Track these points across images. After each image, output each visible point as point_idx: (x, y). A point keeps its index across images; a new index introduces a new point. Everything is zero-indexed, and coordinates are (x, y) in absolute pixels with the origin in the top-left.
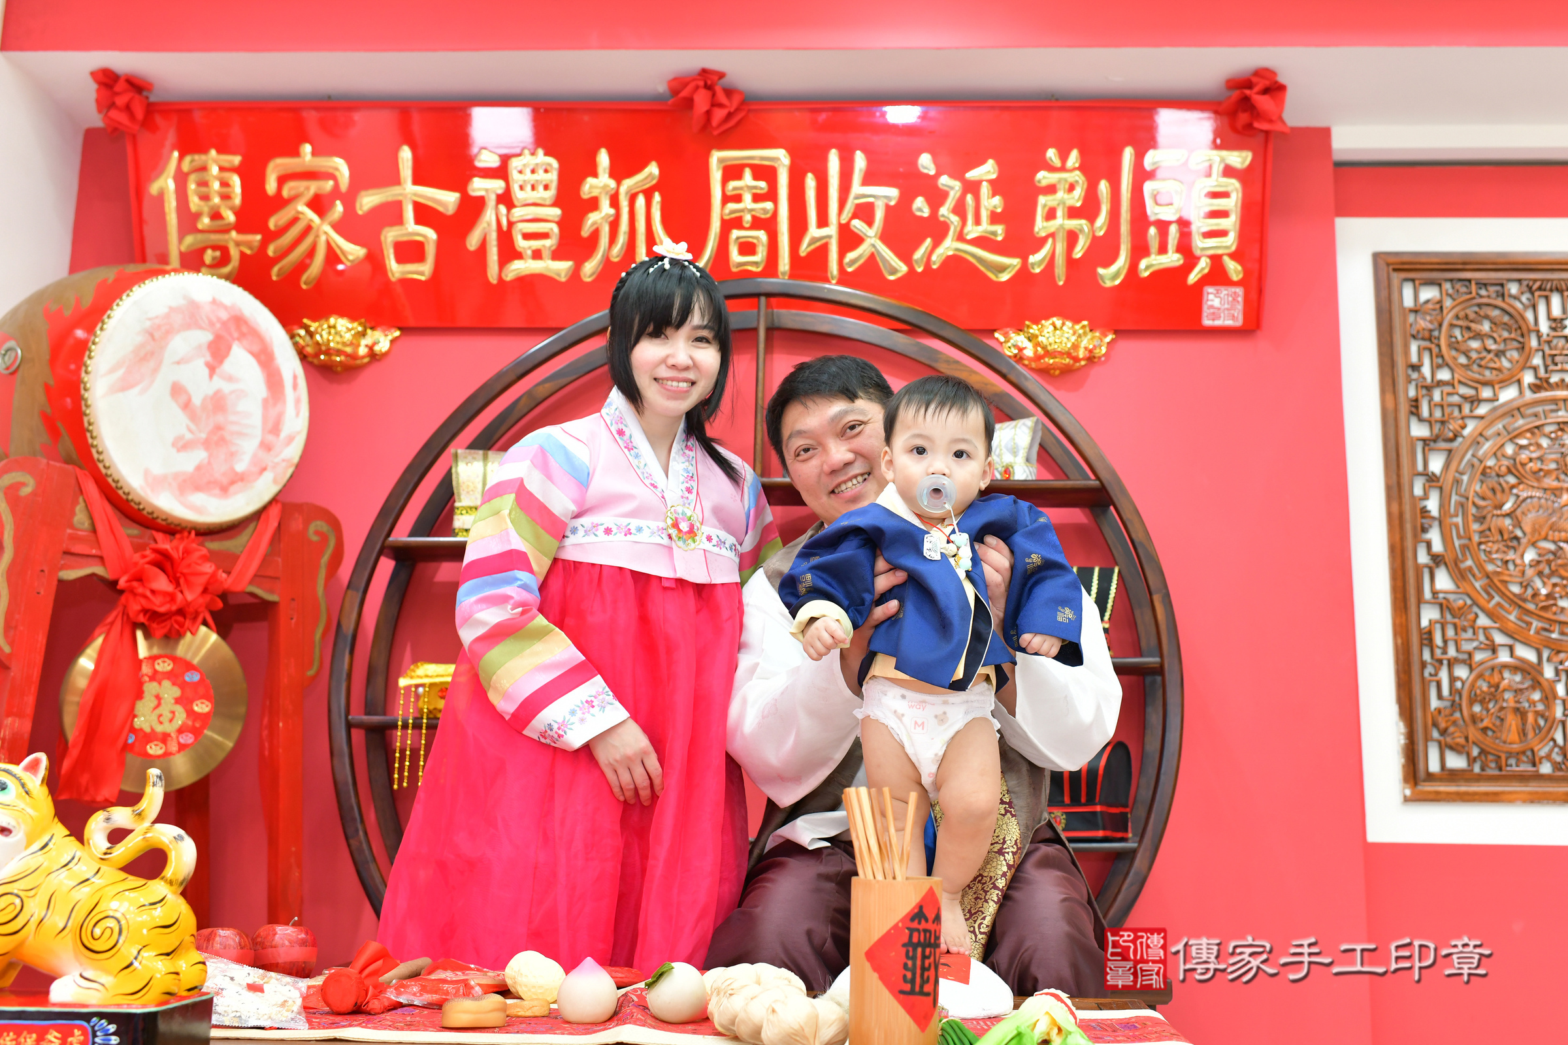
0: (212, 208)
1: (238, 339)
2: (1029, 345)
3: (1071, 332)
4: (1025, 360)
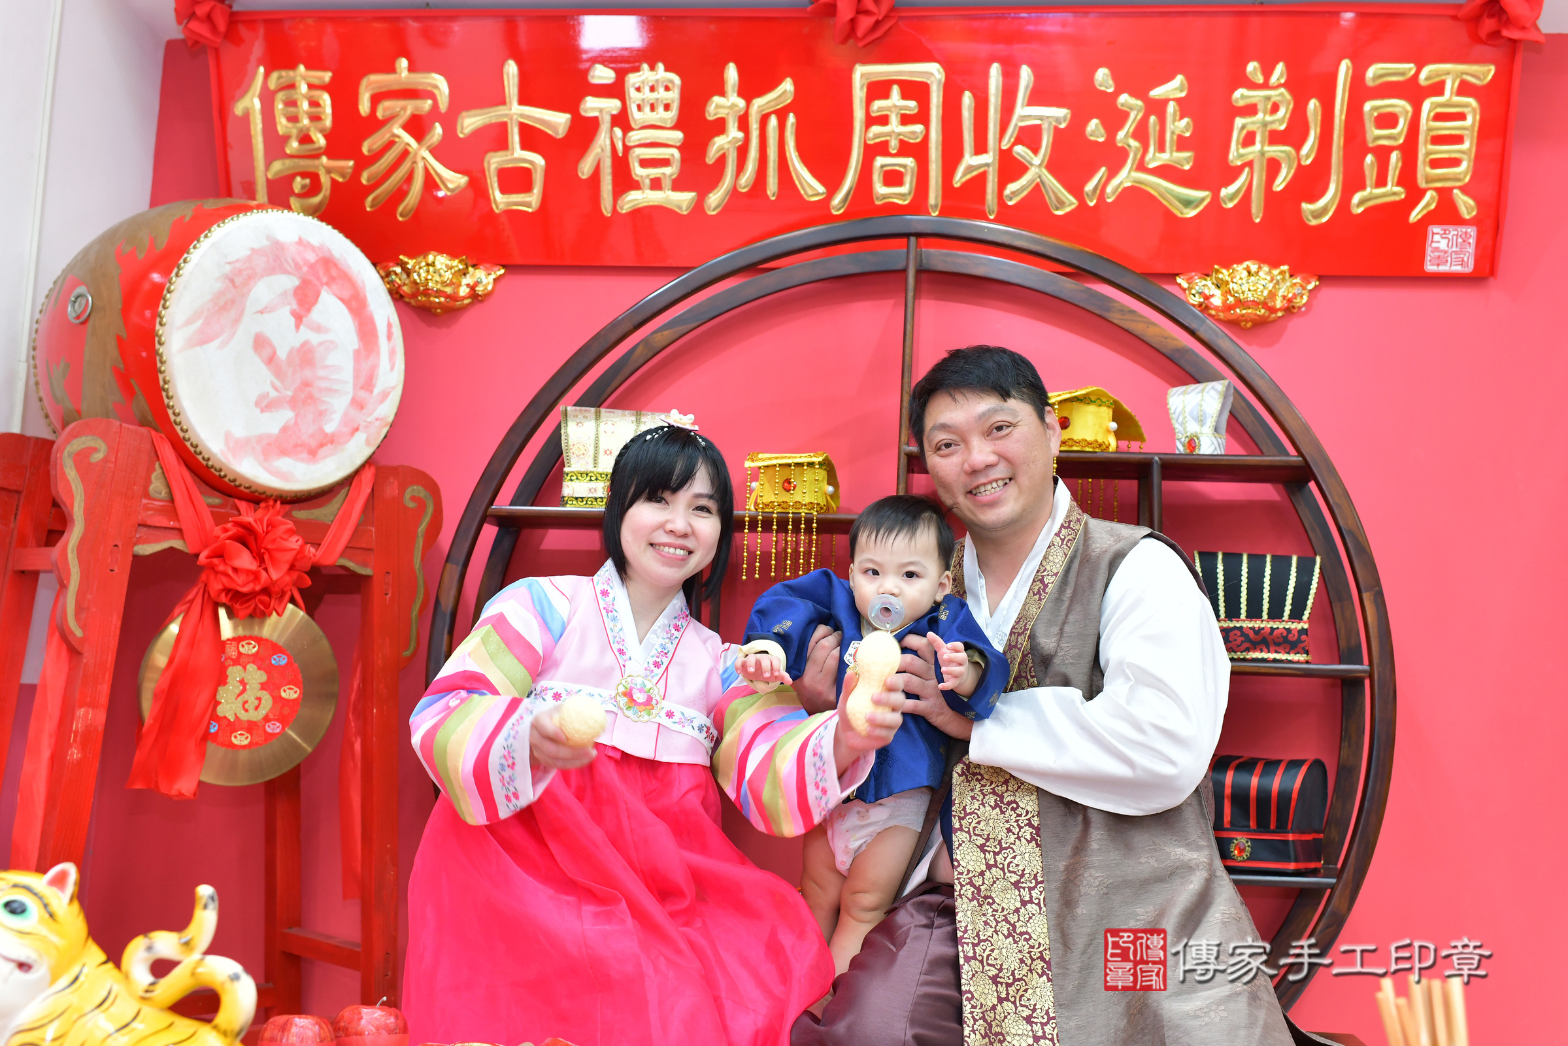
0: (301, 130)
1: (327, 284)
2: (1218, 293)
3: (1269, 278)
4: (1211, 309)
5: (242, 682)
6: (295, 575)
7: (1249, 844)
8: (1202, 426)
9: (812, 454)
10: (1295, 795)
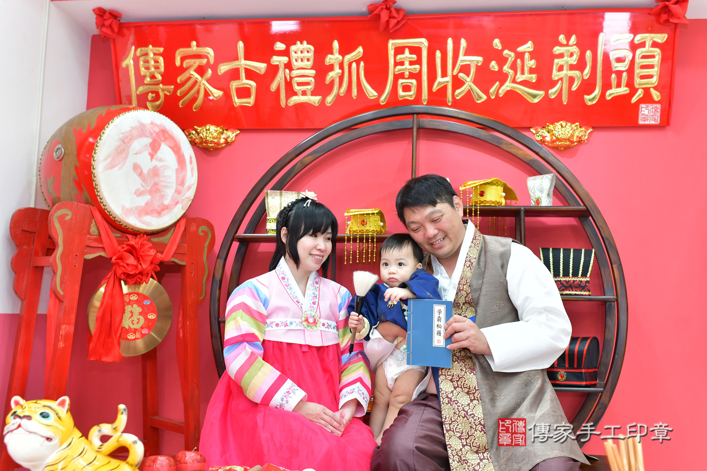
0: (151, 73)
1: (164, 141)
2: (548, 135)
3: (570, 128)
4: (546, 142)
5: (131, 312)
6: (153, 266)
7: (566, 374)
8: (542, 194)
9: (373, 209)
10: (585, 353)
